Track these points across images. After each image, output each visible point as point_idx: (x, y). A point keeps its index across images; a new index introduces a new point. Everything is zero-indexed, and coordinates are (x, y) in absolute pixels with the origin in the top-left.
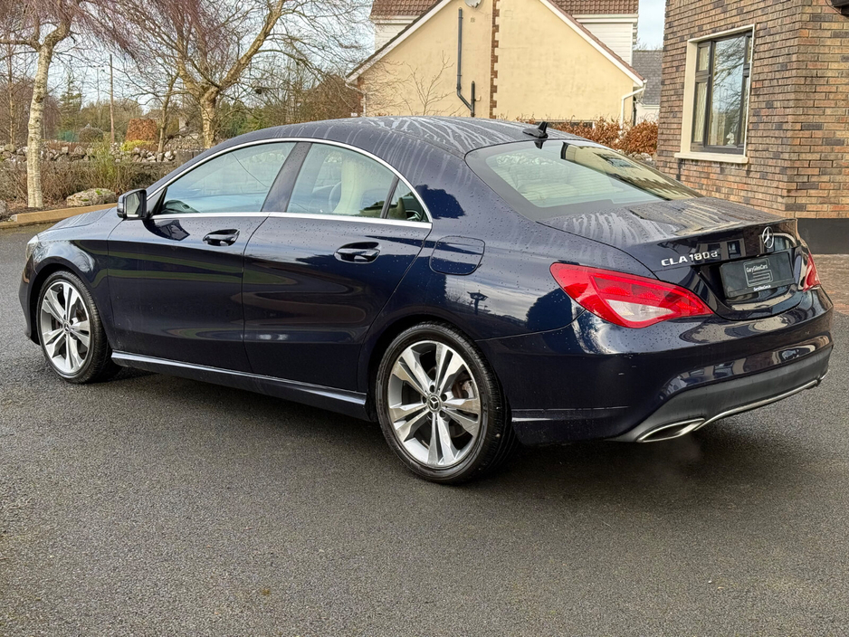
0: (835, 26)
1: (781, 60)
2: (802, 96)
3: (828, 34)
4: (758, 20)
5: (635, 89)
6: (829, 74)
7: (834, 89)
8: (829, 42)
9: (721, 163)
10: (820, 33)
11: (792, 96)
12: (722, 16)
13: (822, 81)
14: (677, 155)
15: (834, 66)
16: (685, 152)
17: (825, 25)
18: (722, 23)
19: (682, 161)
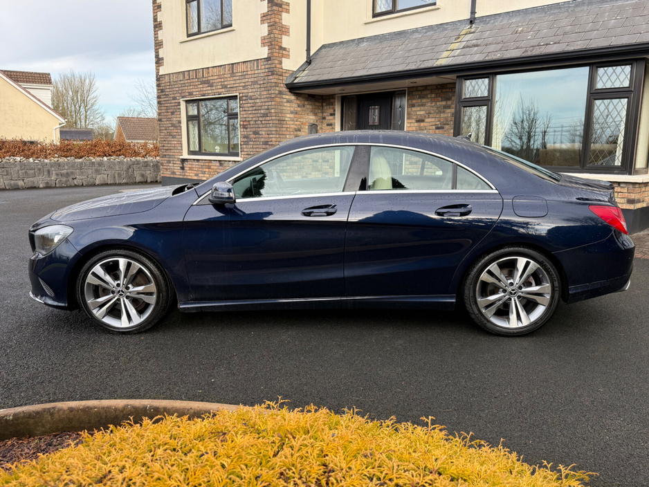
0: (287, 97)
1: (262, 112)
2: (278, 129)
3: (285, 100)
4: (240, 91)
5: (60, 124)
6: (287, 119)
7: (289, 126)
8: (286, 104)
9: (219, 161)
10: (282, 100)
11: (274, 129)
12: (209, 88)
13: (285, 122)
14: (181, 157)
15: (288, 115)
16: (185, 156)
17: (284, 96)
18: (210, 92)
19: (184, 161)
